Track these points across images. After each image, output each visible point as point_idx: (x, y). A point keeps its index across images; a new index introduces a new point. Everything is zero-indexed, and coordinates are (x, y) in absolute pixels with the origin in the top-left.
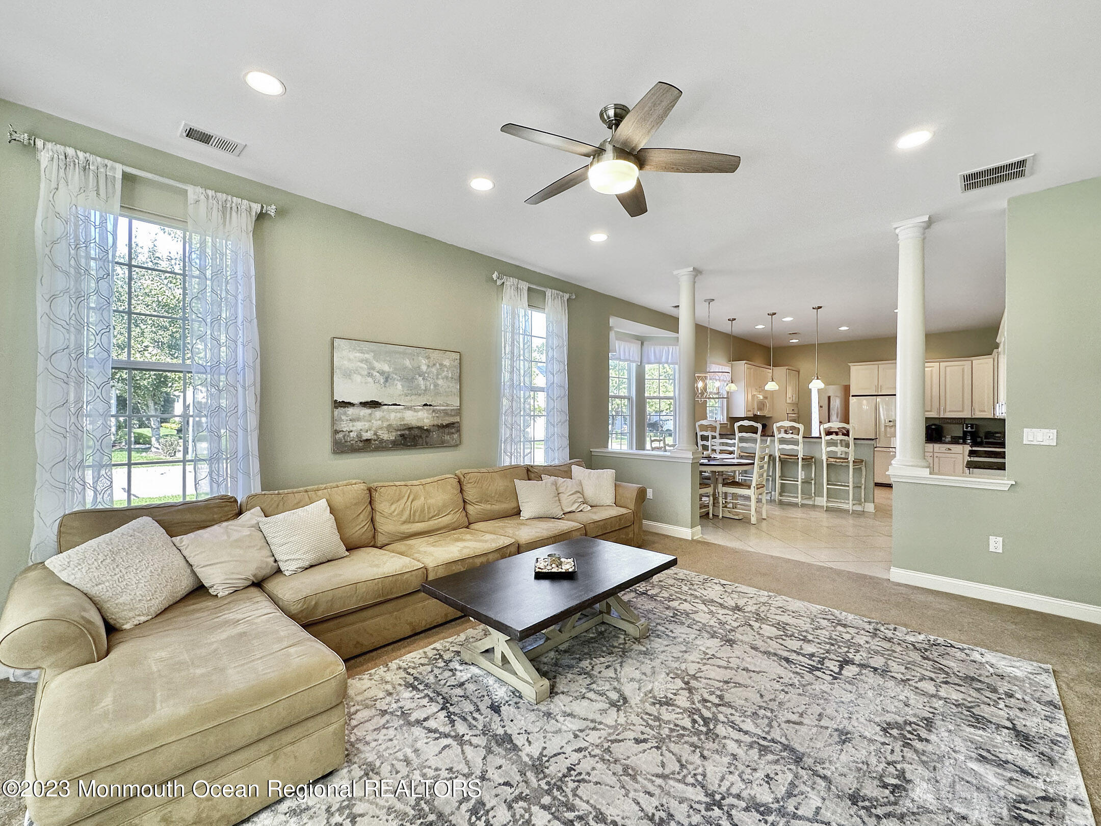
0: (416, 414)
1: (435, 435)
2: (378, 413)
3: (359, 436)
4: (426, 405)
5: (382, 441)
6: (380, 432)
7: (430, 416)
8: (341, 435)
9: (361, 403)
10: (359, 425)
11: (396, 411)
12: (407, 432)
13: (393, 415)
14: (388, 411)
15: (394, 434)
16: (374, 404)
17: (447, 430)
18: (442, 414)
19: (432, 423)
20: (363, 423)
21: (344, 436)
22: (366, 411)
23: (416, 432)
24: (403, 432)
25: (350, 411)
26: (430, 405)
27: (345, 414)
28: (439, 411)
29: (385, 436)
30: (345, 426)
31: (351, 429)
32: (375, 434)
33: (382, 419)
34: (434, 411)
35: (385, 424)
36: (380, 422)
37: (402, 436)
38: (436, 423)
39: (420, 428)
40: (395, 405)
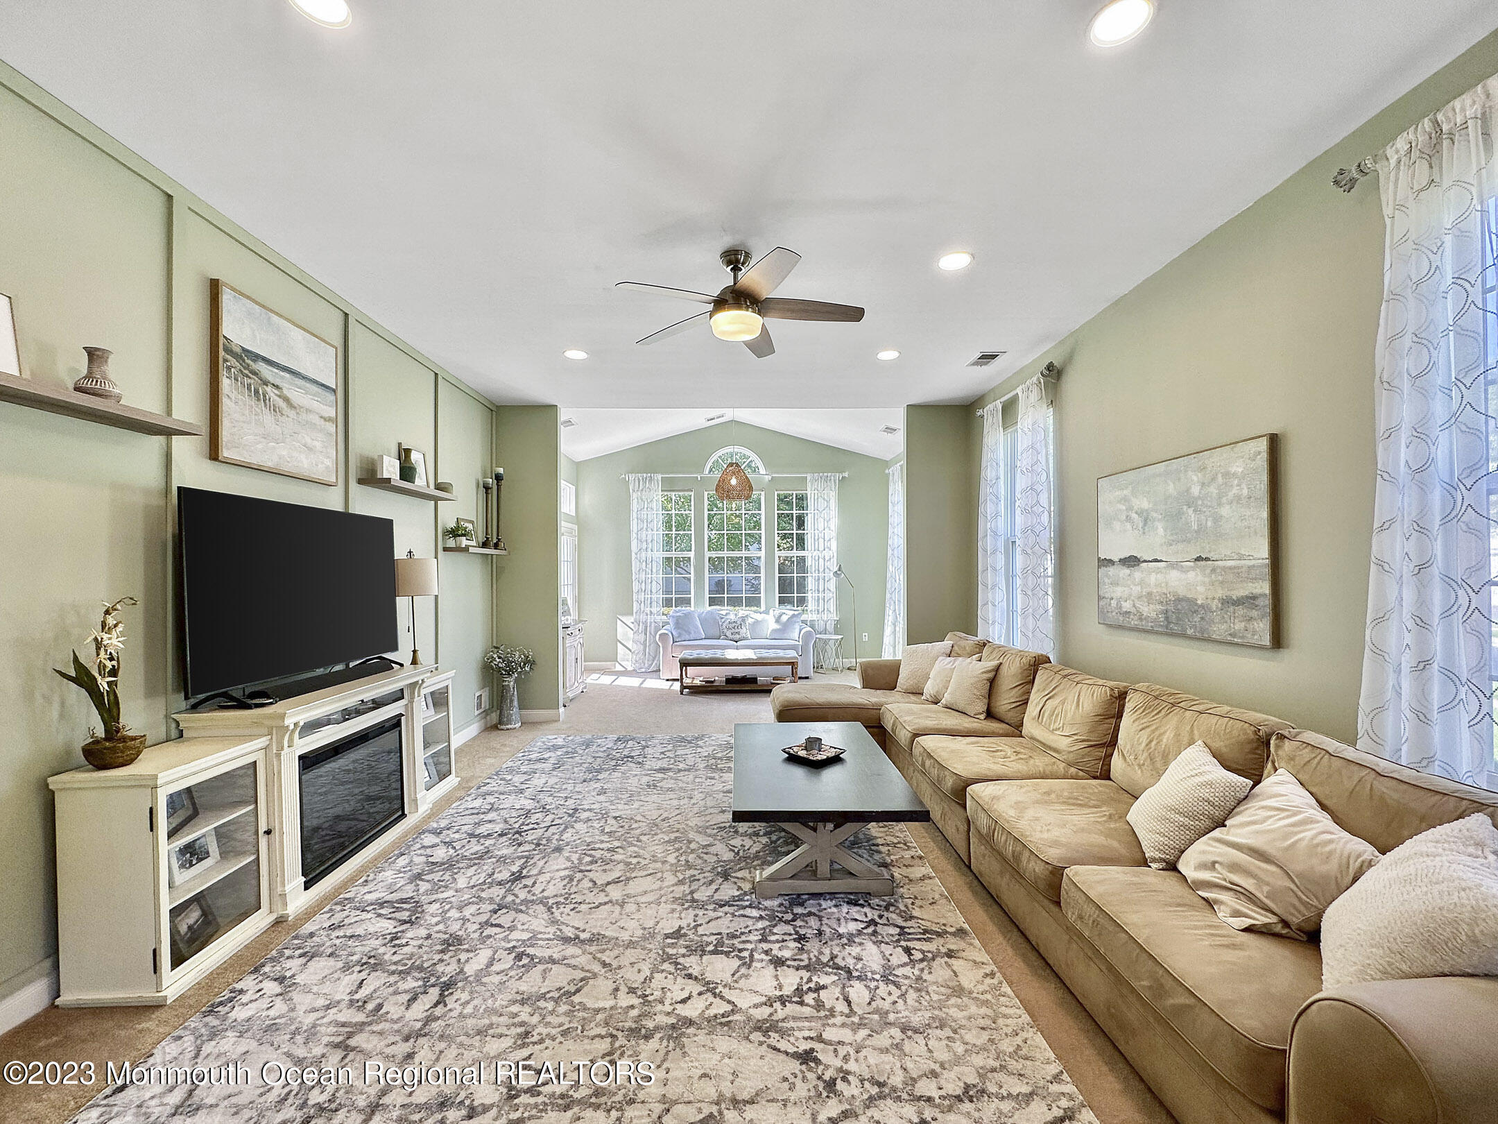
0: (1183, 576)
2: (1138, 574)
4: (1199, 559)
7: (1207, 580)
9: (1120, 560)
11: (1158, 571)
13: (1153, 579)
16: (1133, 561)
26: (1207, 559)
28: (1224, 568)
33: (1142, 583)
34: (1214, 570)
40: (1156, 561)
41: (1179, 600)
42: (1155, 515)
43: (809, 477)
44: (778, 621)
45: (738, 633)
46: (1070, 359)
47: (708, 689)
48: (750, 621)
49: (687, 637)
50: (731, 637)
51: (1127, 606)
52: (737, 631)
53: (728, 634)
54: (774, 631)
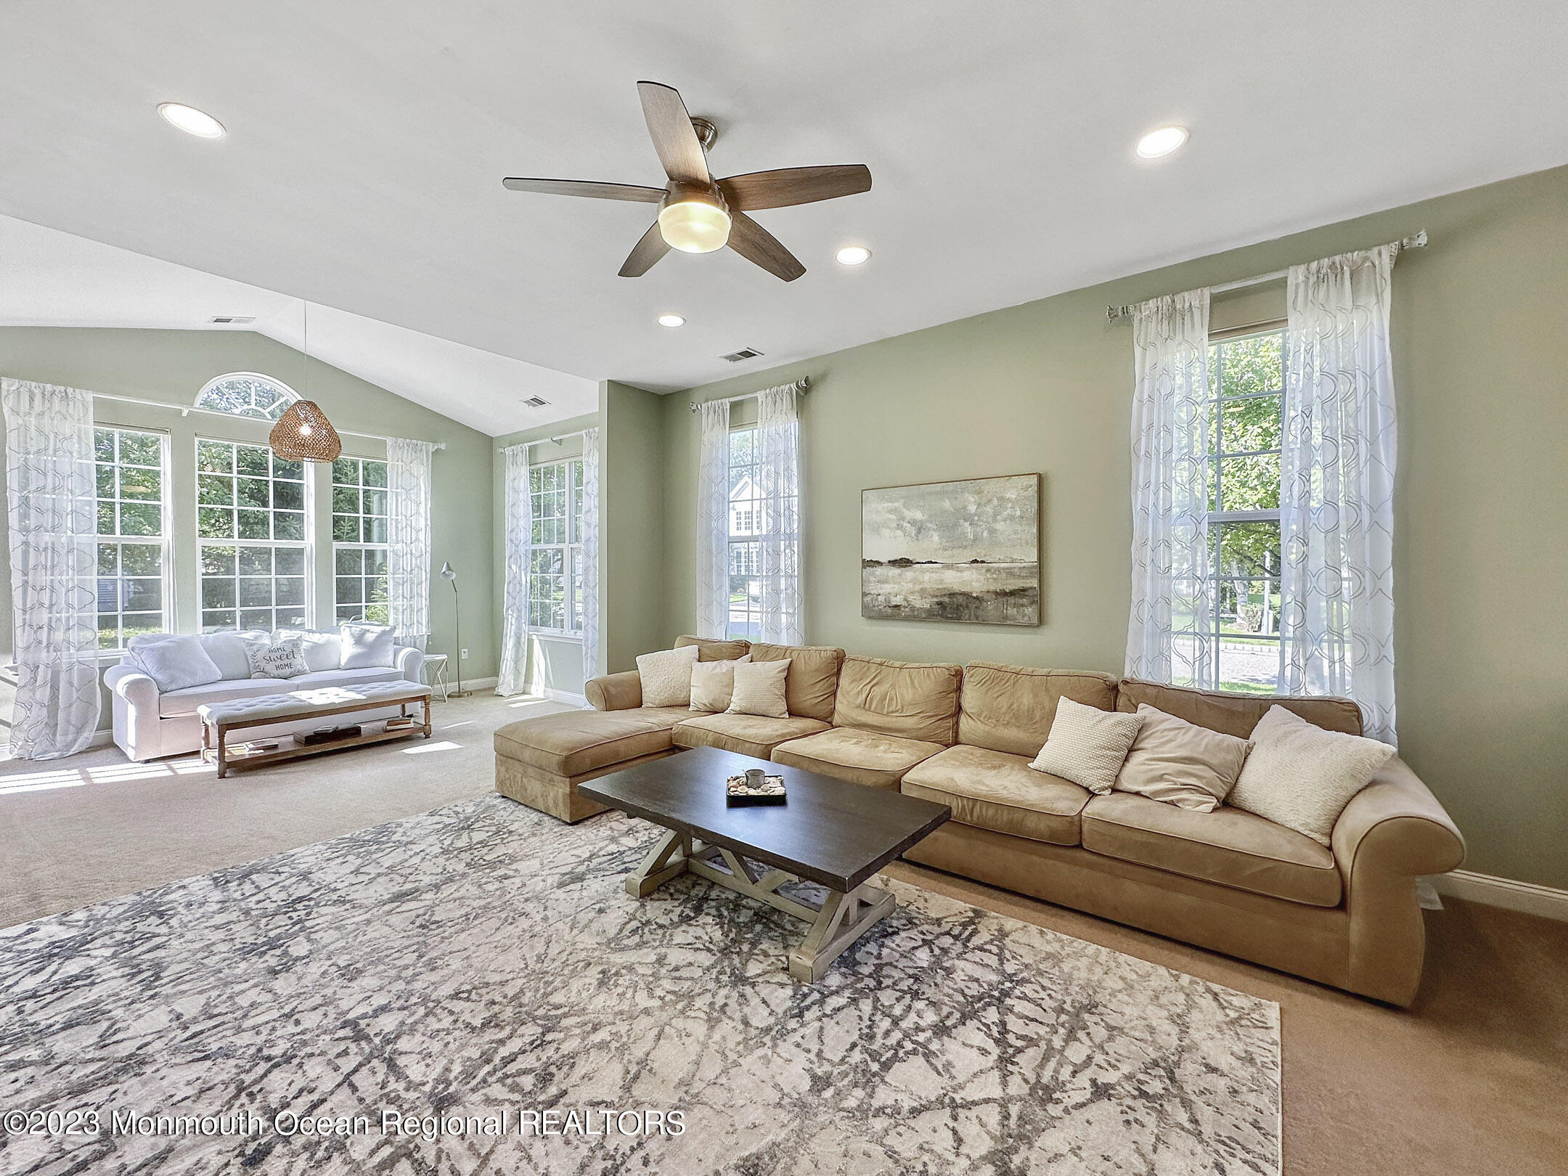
0: (959, 574)
1: (990, 606)
2: (909, 573)
3: (888, 600)
4: (975, 561)
5: (913, 609)
6: (911, 598)
7: (982, 578)
8: (868, 599)
9: (889, 562)
10: (887, 588)
12: (946, 599)
13: (927, 577)
14: (923, 571)
15: (928, 601)
16: (904, 563)
17: (1012, 600)
18: (1004, 575)
19: (985, 589)
20: (892, 585)
21: (872, 600)
22: (895, 571)
23: (960, 599)
24: (940, 599)
25: (879, 571)
26: (983, 562)
27: (873, 574)
28: (999, 570)
29: (918, 603)
30: (873, 588)
31: (880, 592)
32: (905, 600)
33: (914, 581)
34: (988, 570)
35: (917, 588)
36: (911, 585)
37: (940, 603)
38: (992, 588)
39: (967, 595)
40: (931, 562)
41: (952, 595)
42: (930, 525)
43: (390, 441)
44: (359, 640)
45: (290, 666)
46: (823, 377)
47: (270, 761)
48: (304, 645)
49: (189, 681)
50: (276, 672)
51: (897, 600)
52: (286, 661)
53: (270, 668)
54: (354, 658)
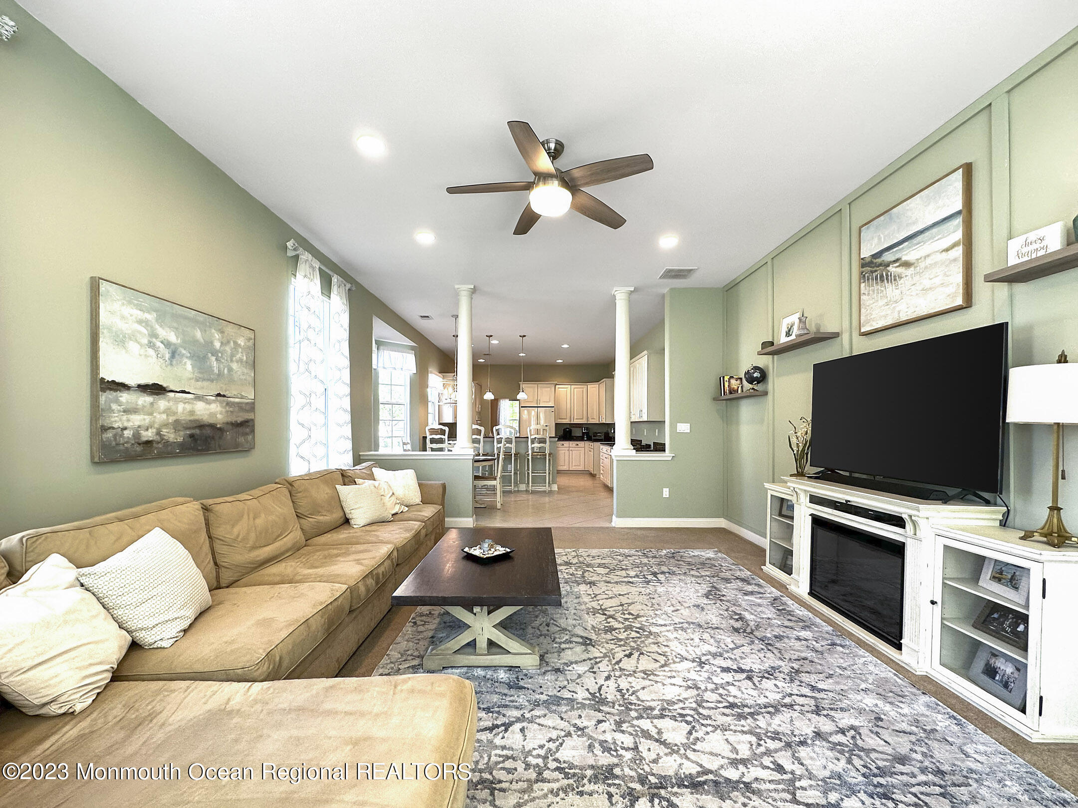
0: (207, 406)
1: (228, 435)
2: (162, 403)
3: (136, 435)
4: (219, 395)
5: (167, 443)
6: (164, 431)
8: (109, 435)
9: (139, 386)
10: (137, 420)
11: (185, 402)
12: (197, 431)
13: (180, 407)
14: (177, 401)
15: (182, 433)
16: (156, 390)
17: (241, 430)
18: (237, 409)
19: (226, 420)
20: (141, 417)
21: (115, 436)
22: (145, 400)
23: (208, 432)
24: (193, 431)
25: (125, 397)
26: (224, 396)
27: (117, 401)
29: (171, 435)
30: (117, 420)
31: (126, 424)
32: (158, 433)
33: (168, 411)
35: (171, 419)
36: (164, 416)
37: (192, 436)
38: (229, 420)
39: (212, 426)
40: (183, 392)
42: (184, 352)
51: (149, 435)
